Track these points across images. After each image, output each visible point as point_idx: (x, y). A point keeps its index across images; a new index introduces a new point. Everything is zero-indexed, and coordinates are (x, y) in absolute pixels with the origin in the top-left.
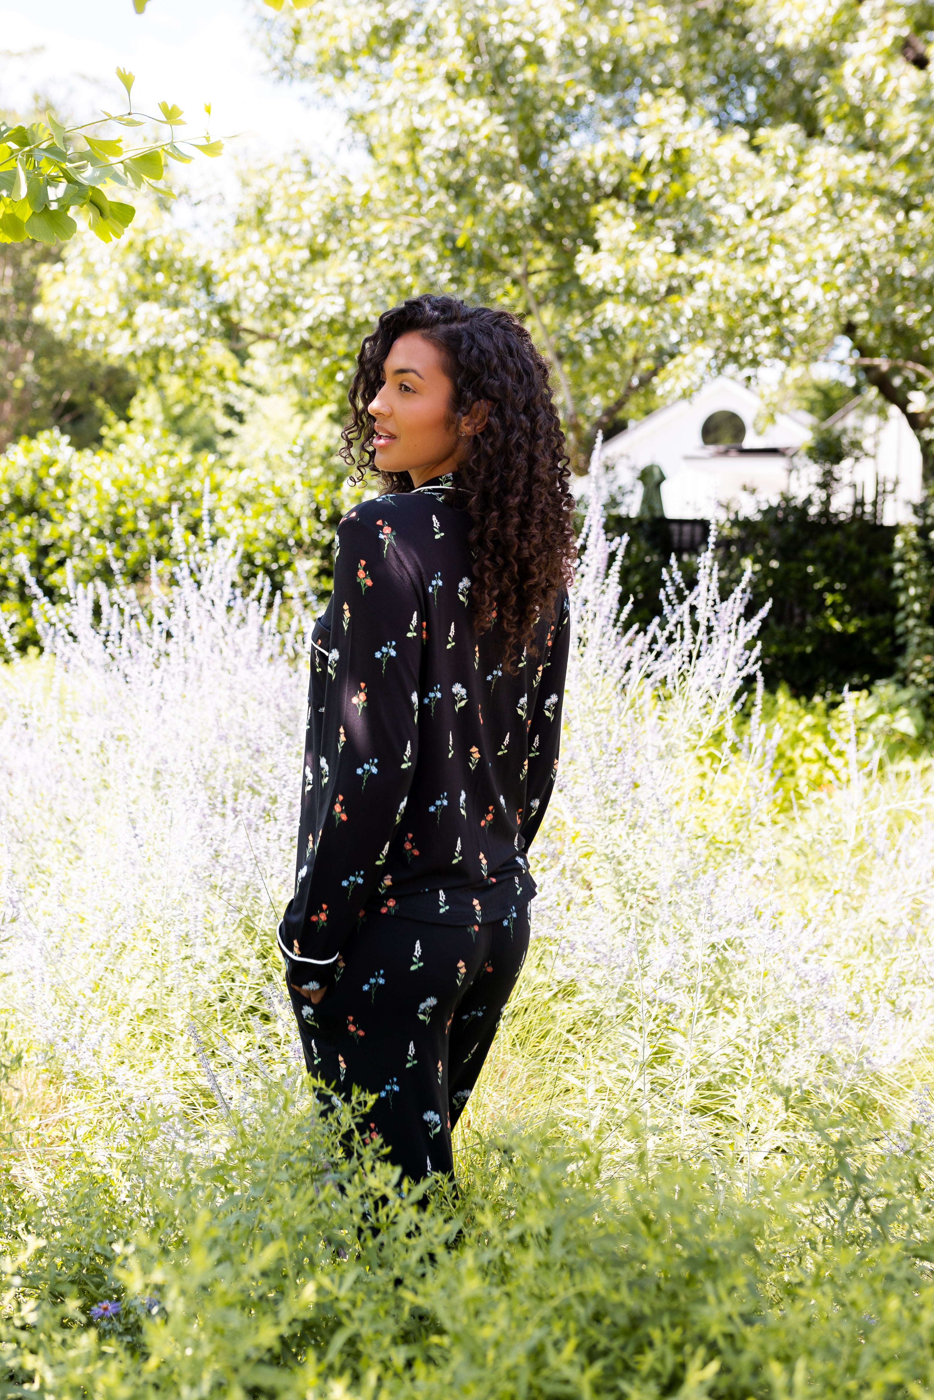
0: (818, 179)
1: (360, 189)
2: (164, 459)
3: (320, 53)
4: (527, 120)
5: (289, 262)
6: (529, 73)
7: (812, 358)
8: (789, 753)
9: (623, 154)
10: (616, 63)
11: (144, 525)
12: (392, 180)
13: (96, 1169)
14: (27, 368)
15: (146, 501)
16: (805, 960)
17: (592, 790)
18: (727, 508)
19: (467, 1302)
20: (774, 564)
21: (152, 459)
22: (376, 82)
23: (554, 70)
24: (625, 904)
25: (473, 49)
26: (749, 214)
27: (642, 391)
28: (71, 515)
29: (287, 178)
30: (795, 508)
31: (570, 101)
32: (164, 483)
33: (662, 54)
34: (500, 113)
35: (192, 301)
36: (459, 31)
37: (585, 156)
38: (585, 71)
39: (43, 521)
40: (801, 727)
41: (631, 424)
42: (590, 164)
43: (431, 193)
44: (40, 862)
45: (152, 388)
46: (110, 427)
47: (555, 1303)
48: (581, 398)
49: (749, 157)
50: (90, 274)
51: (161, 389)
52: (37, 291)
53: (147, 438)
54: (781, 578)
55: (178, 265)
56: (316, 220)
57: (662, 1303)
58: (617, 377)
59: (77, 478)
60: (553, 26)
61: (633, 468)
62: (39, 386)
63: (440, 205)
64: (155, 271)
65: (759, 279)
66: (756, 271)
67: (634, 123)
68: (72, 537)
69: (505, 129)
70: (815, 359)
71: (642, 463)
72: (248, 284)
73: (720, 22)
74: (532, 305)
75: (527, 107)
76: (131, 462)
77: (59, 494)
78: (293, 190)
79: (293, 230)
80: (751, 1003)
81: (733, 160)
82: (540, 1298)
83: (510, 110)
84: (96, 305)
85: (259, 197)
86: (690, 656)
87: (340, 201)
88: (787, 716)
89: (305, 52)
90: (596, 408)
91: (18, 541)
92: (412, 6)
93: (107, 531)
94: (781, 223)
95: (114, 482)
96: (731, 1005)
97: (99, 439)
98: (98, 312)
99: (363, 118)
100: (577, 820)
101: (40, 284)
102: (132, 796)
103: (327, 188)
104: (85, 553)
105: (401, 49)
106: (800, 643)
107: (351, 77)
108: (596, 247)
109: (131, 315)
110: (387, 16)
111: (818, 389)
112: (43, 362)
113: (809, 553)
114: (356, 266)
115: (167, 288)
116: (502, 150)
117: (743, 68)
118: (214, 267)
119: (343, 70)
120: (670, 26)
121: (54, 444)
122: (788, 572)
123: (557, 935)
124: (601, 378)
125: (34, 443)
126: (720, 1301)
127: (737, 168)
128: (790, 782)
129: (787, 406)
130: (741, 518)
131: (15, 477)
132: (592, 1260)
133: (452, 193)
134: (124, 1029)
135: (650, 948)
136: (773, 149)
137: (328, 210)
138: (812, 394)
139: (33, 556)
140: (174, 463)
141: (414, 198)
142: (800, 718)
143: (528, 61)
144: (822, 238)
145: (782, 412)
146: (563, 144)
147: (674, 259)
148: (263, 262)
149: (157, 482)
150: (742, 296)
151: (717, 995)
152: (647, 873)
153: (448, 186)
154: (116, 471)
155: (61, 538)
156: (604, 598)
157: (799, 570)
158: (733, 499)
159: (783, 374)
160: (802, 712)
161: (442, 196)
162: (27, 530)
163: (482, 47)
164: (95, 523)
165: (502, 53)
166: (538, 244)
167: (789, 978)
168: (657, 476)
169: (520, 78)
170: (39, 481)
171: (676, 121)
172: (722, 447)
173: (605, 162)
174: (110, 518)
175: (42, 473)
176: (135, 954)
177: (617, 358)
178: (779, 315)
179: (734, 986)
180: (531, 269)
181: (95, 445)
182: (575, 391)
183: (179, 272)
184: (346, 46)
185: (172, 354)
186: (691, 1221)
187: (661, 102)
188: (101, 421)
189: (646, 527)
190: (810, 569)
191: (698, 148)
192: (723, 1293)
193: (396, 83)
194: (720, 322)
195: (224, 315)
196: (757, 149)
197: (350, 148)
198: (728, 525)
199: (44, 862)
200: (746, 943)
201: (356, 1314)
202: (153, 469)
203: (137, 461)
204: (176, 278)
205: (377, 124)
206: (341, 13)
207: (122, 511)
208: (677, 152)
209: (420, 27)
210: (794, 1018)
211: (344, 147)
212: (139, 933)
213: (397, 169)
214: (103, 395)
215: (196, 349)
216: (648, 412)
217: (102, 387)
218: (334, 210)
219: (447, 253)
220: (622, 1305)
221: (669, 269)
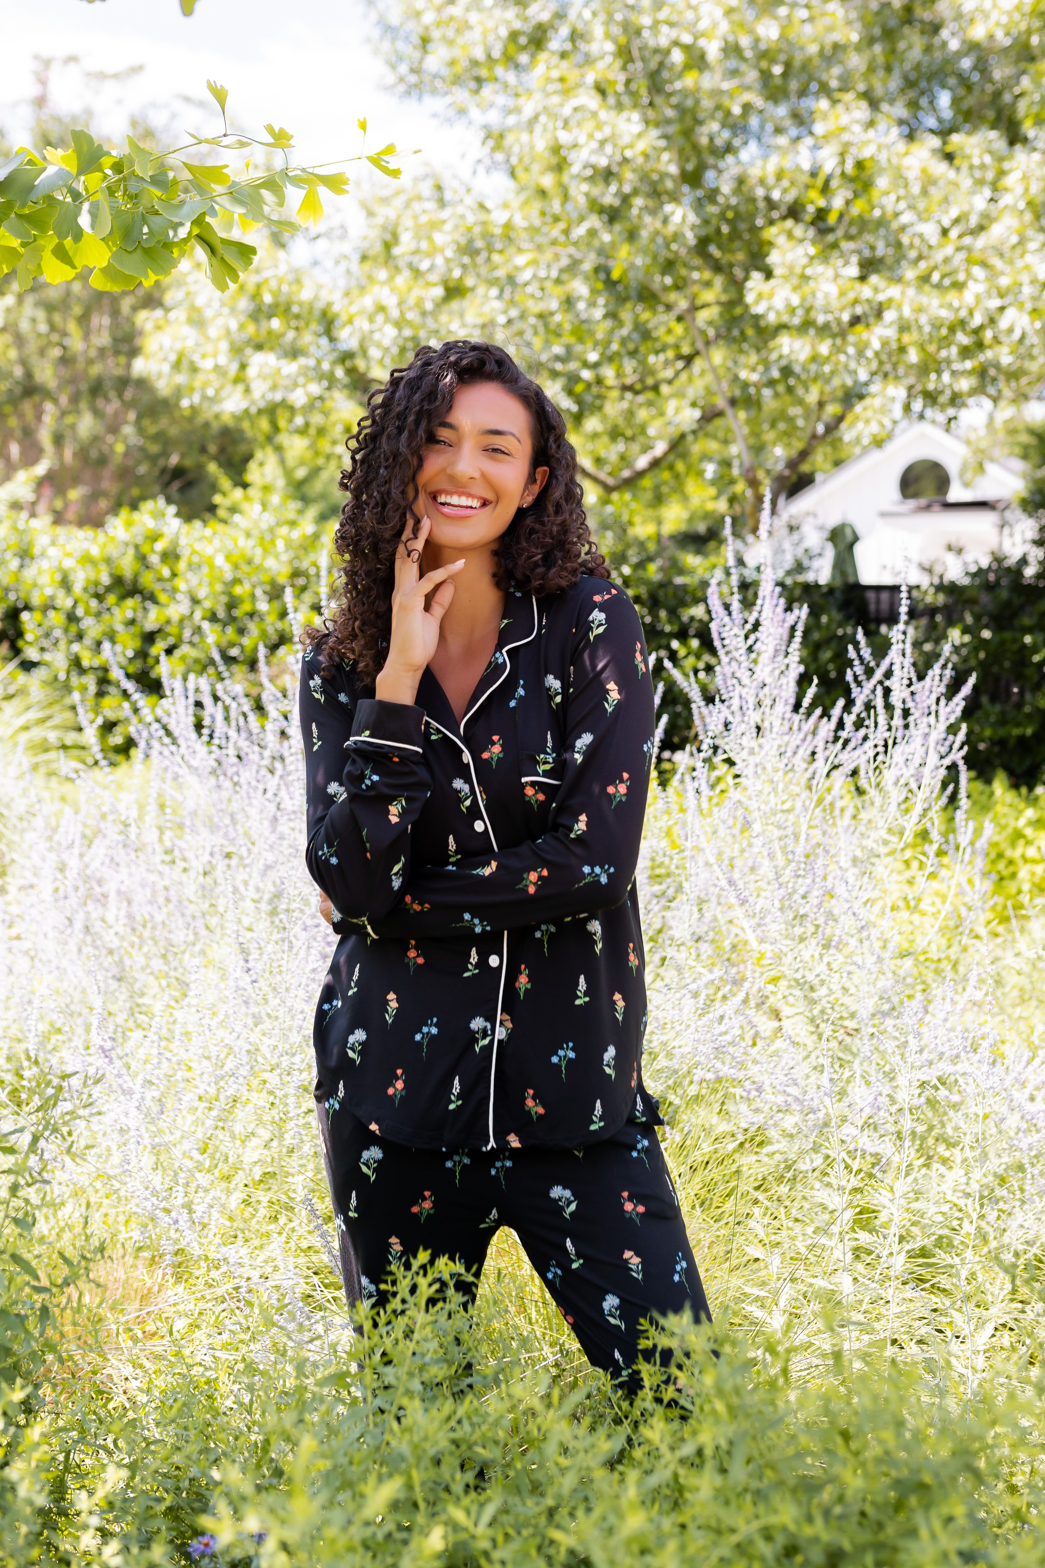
0: (1019, 190)
1: (499, 217)
2: (284, 530)
3: (452, 63)
4: (688, 134)
5: (420, 302)
6: (689, 80)
7: (1022, 397)
8: (1009, 853)
9: (798, 168)
10: (788, 65)
11: (263, 606)
12: (536, 206)
13: (197, 1370)
14: (128, 430)
15: (265, 578)
16: (1032, 1099)
17: (777, 904)
18: (930, 571)
19: (629, 1542)
20: (986, 634)
21: (271, 530)
22: (517, 95)
23: (718, 75)
24: (820, 1037)
25: (625, 54)
26: (945, 232)
27: (829, 439)
28: (179, 596)
29: (417, 206)
30: (1009, 569)
31: (737, 110)
32: (285, 557)
33: (840, 55)
34: (657, 125)
35: (312, 350)
36: (608, 36)
37: (755, 172)
38: (752, 76)
39: (149, 604)
40: (1022, 822)
41: (819, 477)
42: (762, 182)
43: (582, 219)
44: (140, 1001)
45: (269, 450)
46: (224, 494)
47: (735, 1539)
48: (758, 449)
49: (941, 168)
50: (197, 321)
51: (279, 449)
52: (138, 342)
53: (264, 505)
54: (995, 651)
55: (295, 309)
56: (449, 253)
57: (865, 1537)
58: (800, 423)
59: (185, 554)
60: (715, 25)
61: (821, 528)
62: (142, 449)
63: (592, 233)
64: (270, 317)
65: (956, 304)
66: (952, 297)
67: (811, 133)
68: (181, 621)
69: (662, 143)
70: (1026, 397)
71: (833, 521)
72: (376, 326)
73: (908, 16)
74: (700, 345)
75: (688, 121)
76: (248, 535)
77: (166, 572)
78: (424, 219)
79: (424, 265)
80: (968, 1153)
81: (924, 171)
82: (719, 1532)
83: (668, 122)
84: (204, 356)
85: (384, 228)
86: (886, 746)
87: (477, 230)
88: (1006, 810)
89: (434, 62)
90: (777, 459)
91: (119, 627)
92: (553, 7)
93: (221, 614)
94: (981, 242)
95: (228, 557)
96: (947, 1154)
97: (212, 509)
98: (207, 364)
99: (501, 136)
100: (762, 941)
101: (141, 333)
102: (246, 922)
103: (462, 217)
104: (196, 639)
105: (543, 56)
106: (1018, 725)
107: (487, 91)
108: (769, 274)
109: (243, 367)
110: (526, 19)
111: (1032, 432)
112: (146, 422)
113: (1027, 621)
114: (497, 305)
115: (283, 335)
116: (662, 167)
117: (934, 68)
118: (336, 308)
119: (479, 80)
120: (849, 23)
121: (159, 515)
122: (1003, 643)
123: (741, 1075)
124: (782, 426)
125: (136, 516)
126: (933, 1536)
127: (929, 182)
128: (1012, 887)
129: (997, 452)
130: (946, 581)
131: (115, 554)
132: (780, 1484)
133: (605, 218)
134: (238, 1196)
135: (849, 1089)
136: (969, 157)
137: (463, 241)
138: (1025, 438)
139: (137, 643)
140: (296, 535)
141: (562, 225)
142: (1020, 812)
143: (687, 67)
144: (1029, 258)
145: (992, 460)
146: (730, 159)
147: (857, 285)
148: (391, 301)
149: (277, 556)
150: (936, 325)
151: (931, 1141)
152: (846, 1000)
153: (601, 210)
154: (230, 544)
155: (168, 622)
156: (784, 680)
157: (1015, 641)
158: (936, 561)
159: (991, 418)
160: (1022, 805)
161: (594, 221)
162: (130, 614)
163: (636, 53)
164: (207, 604)
165: (657, 58)
166: (707, 275)
167: (1013, 1121)
168: (849, 536)
169: (678, 85)
170: (142, 559)
171: (857, 128)
172: (923, 502)
173: (779, 177)
174: (224, 599)
175: (145, 549)
176: (250, 1107)
177: (800, 402)
178: (980, 345)
179: (949, 1131)
180: (699, 302)
181: (207, 515)
182: (752, 441)
183: (297, 317)
184: (479, 54)
185: (292, 409)
186: (899, 1435)
187: (840, 107)
188: (214, 488)
189: (838, 595)
190: (1028, 639)
191: (883, 157)
192: (937, 1525)
193: (538, 96)
194: (913, 356)
195: (348, 363)
196: (949, 157)
197: (488, 171)
198: (932, 591)
199: (145, 1000)
200: (961, 1081)
201: (497, 1555)
202: (273, 542)
203: (255, 533)
204: (294, 323)
205: (517, 141)
206: (474, 18)
207: (238, 590)
208: (860, 165)
209: (564, 31)
210: (1021, 1168)
211: (481, 170)
212: (255, 1083)
213: (543, 193)
214: (215, 458)
215: (318, 404)
216: (838, 463)
217: (213, 449)
218: (471, 241)
219: (600, 286)
220: (816, 1540)
221: (851, 296)
